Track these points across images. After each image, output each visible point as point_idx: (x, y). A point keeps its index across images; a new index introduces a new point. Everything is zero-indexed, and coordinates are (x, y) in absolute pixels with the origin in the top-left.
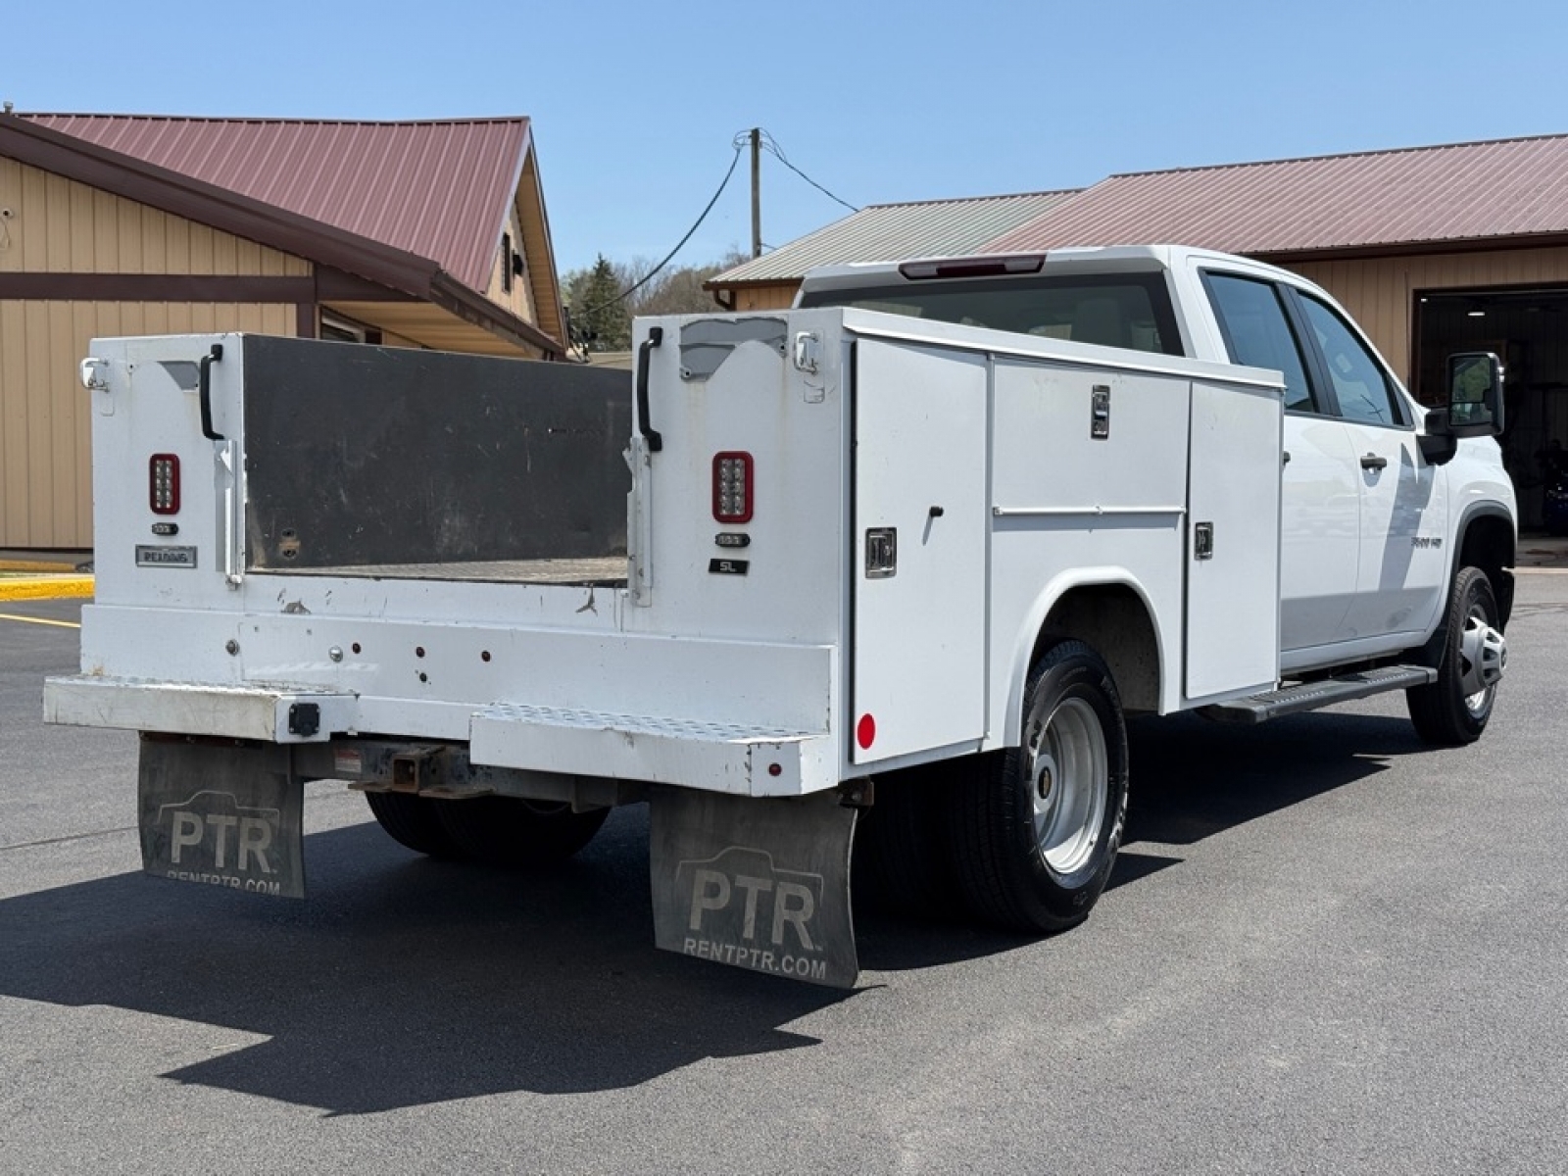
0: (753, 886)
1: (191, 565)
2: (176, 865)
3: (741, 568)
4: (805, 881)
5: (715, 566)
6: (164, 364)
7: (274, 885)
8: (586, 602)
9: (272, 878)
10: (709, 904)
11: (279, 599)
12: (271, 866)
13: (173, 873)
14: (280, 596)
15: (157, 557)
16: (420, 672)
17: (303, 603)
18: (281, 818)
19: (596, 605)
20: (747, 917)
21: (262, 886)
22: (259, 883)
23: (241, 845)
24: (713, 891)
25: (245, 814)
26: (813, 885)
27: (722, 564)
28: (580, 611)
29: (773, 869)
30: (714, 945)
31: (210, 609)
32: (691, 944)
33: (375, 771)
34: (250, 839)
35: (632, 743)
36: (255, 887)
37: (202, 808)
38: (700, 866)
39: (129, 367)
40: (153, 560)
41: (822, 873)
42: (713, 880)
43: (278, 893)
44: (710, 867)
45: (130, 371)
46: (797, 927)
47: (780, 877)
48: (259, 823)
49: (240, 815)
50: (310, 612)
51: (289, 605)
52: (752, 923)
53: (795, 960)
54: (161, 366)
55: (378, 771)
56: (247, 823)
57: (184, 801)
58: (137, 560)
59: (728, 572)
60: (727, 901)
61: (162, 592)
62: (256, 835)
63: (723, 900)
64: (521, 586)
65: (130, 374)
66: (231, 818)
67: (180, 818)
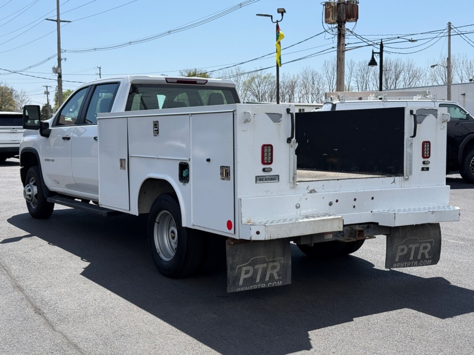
0: (413, 247)
1: (278, 181)
2: (241, 286)
3: (428, 169)
4: (428, 242)
5: (423, 169)
6: (267, 114)
7: (279, 282)
8: (393, 181)
9: (279, 280)
10: (401, 254)
11: (307, 189)
12: (279, 276)
13: (239, 289)
14: (308, 188)
15: (264, 179)
16: (354, 205)
17: (315, 190)
18: (284, 260)
19: (395, 181)
20: (411, 255)
21: (275, 284)
22: (273, 283)
23: (268, 272)
24: (403, 250)
25: (270, 262)
26: (431, 243)
27: (424, 169)
28: (392, 183)
29: (419, 241)
30: (401, 264)
31: (283, 195)
32: (395, 265)
33: (336, 237)
34: (271, 269)
35: (433, 214)
36: (272, 285)
37: (253, 264)
38: (399, 245)
39: (254, 114)
40: (263, 181)
41: (433, 239)
42: (403, 248)
43: (281, 285)
44: (402, 245)
45: (254, 115)
46: (425, 253)
47: (422, 243)
48: (275, 264)
49: (268, 263)
50: (317, 192)
51: (310, 191)
52: (413, 255)
53: (423, 261)
54: (266, 115)
55: (337, 236)
56: (271, 265)
57: (246, 263)
58: (256, 181)
59: (425, 170)
60: (406, 252)
61: (265, 191)
62: (274, 267)
63: (405, 252)
64: (377, 178)
65: (254, 117)
66: (264, 264)
67: (244, 269)
